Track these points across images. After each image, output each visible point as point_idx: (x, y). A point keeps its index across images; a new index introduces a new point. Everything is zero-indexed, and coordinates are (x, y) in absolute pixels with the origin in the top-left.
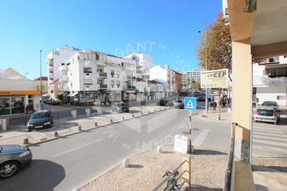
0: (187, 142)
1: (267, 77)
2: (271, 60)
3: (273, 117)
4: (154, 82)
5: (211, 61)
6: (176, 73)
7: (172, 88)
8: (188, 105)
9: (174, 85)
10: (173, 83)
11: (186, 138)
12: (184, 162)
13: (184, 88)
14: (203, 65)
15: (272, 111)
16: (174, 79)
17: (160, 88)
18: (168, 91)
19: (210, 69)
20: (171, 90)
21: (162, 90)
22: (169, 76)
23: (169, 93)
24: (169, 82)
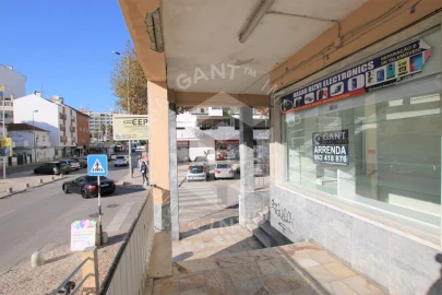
0: (94, 229)
1: (198, 128)
2: (202, 111)
3: (203, 174)
4: (24, 127)
5: (136, 102)
6: (78, 113)
7: (69, 140)
8: (95, 167)
9: (75, 134)
10: (72, 130)
11: (94, 223)
12: (84, 262)
13: (94, 140)
14: (124, 106)
15: (202, 167)
16: (75, 125)
17: (43, 140)
18: (61, 145)
19: (136, 113)
20: (69, 144)
21: (47, 144)
22: (62, 117)
23: (64, 149)
24: (63, 129)
